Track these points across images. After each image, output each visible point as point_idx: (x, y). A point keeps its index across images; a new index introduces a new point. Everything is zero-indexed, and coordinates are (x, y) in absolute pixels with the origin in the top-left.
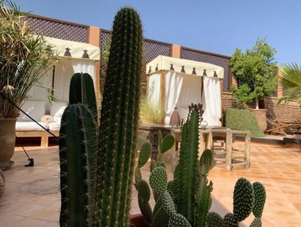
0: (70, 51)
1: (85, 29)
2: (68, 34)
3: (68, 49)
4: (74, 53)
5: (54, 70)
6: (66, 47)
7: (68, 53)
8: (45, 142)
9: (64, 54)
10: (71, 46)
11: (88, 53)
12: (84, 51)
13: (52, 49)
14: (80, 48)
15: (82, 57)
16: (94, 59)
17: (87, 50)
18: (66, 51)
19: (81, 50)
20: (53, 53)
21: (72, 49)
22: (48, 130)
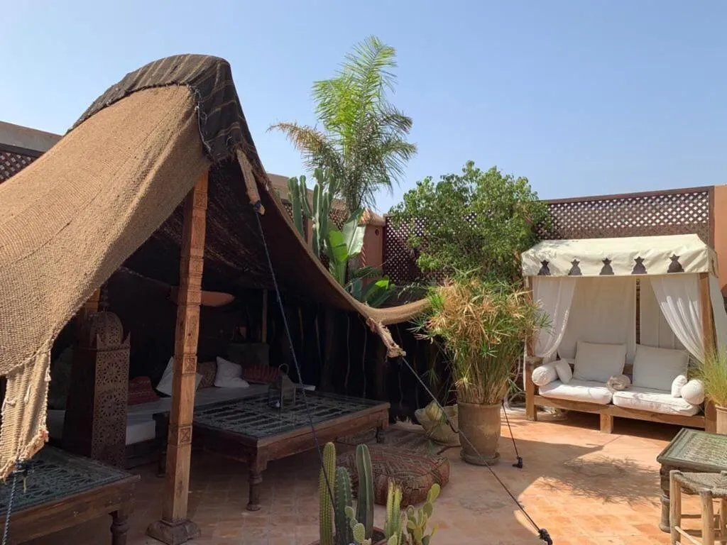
0: (644, 264)
1: (704, 194)
3: (639, 261)
4: (651, 264)
5: (638, 290)
6: (636, 257)
7: (639, 265)
8: (606, 425)
9: (632, 271)
10: (646, 253)
11: (680, 261)
12: (671, 258)
13: (611, 265)
14: (663, 254)
15: (668, 272)
16: (695, 271)
17: (677, 255)
18: (635, 263)
19: (665, 259)
20: (613, 271)
21: (647, 260)
22: (611, 403)
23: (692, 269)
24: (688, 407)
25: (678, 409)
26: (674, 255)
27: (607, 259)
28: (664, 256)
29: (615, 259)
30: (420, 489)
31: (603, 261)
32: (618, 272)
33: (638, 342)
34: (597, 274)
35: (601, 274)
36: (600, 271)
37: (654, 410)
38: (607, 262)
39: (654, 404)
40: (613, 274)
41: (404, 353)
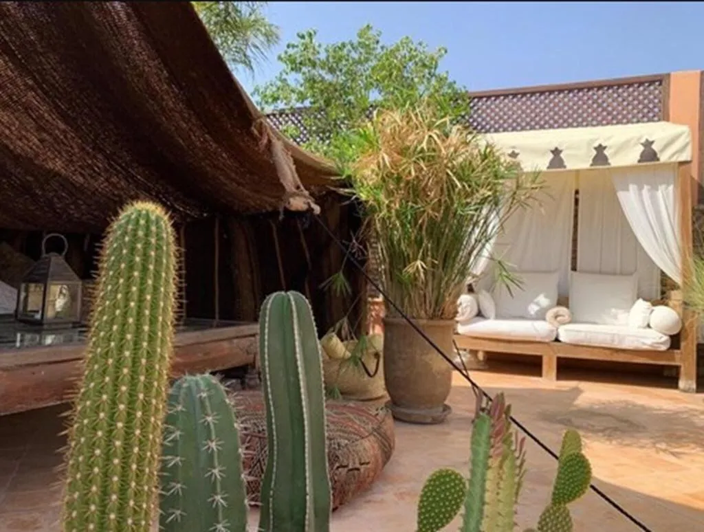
0: (606, 152)
1: (657, 83)
2: (610, 109)
3: (600, 149)
4: (616, 153)
5: (577, 201)
6: (596, 145)
7: (600, 155)
8: (550, 367)
9: (591, 162)
10: (609, 138)
11: (654, 147)
12: (642, 144)
13: (562, 155)
14: (632, 139)
15: (639, 161)
16: (674, 159)
17: (651, 140)
18: (595, 153)
19: (636, 144)
20: (566, 164)
21: (611, 147)
22: (557, 340)
23: (670, 158)
24: (661, 338)
25: (649, 342)
26: (647, 140)
27: (556, 149)
28: (633, 142)
29: (568, 148)
30: (363, 468)
31: (553, 152)
32: (571, 164)
33: (574, 269)
34: (544, 168)
35: (548, 168)
36: (547, 165)
37: (617, 345)
38: (556, 152)
39: (616, 338)
40: (565, 167)
41: (317, 209)
